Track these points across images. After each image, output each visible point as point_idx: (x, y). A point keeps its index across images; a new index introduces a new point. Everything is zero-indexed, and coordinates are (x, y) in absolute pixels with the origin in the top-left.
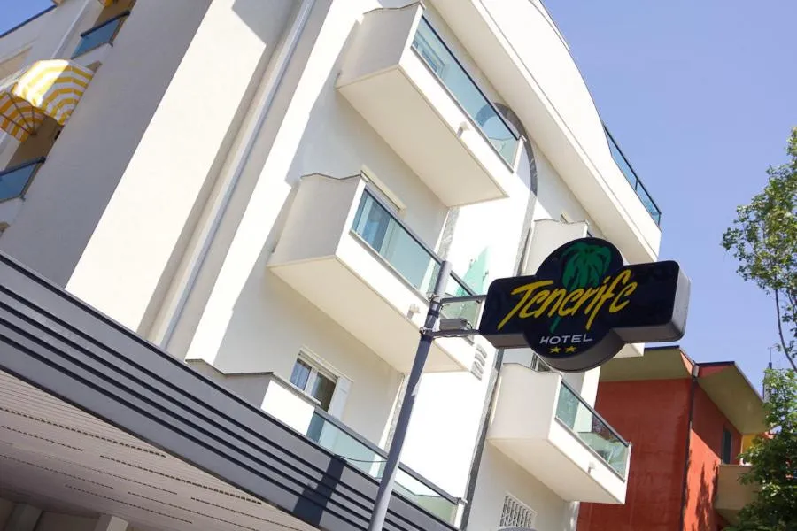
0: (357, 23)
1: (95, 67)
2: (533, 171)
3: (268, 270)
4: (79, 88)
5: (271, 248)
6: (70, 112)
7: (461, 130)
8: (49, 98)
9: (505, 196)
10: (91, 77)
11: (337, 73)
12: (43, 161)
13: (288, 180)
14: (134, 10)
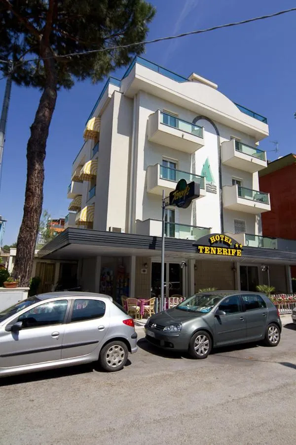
0: (148, 120)
1: (97, 158)
2: (216, 129)
3: (147, 193)
4: (95, 165)
5: (146, 188)
6: (96, 171)
7: (183, 136)
8: (91, 171)
9: (203, 146)
10: (97, 161)
11: (147, 136)
12: (95, 185)
13: (144, 170)
14: (100, 140)
